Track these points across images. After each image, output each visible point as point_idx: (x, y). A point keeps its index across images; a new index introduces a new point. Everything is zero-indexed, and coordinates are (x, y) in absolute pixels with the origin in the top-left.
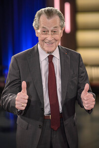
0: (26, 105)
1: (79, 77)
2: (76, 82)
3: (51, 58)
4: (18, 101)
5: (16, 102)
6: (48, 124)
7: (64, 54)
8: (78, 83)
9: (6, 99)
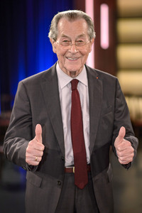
0: (40, 159)
1: (116, 111)
2: (111, 120)
3: (74, 84)
4: (29, 152)
5: (27, 155)
6: (70, 180)
7: (94, 78)
8: (114, 120)
9: (12, 146)
